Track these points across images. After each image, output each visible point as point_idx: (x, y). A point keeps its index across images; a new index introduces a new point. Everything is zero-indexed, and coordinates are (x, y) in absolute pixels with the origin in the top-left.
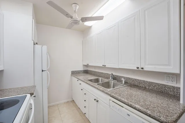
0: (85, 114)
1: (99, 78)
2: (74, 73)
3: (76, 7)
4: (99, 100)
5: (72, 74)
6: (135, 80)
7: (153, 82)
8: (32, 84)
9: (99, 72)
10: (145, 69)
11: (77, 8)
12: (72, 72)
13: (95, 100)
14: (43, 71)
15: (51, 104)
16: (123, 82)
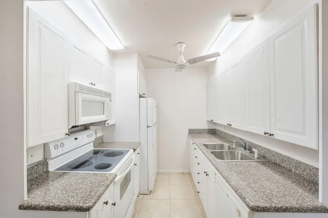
0: (198, 192)
1: (225, 144)
2: (192, 132)
3: (181, 47)
4: (210, 174)
5: (189, 133)
6: (277, 154)
7: (301, 163)
8: (137, 140)
9: (230, 135)
10: (276, 137)
11: (183, 48)
12: (190, 130)
13: (205, 172)
14: (148, 127)
15: (161, 171)
16: (256, 156)
